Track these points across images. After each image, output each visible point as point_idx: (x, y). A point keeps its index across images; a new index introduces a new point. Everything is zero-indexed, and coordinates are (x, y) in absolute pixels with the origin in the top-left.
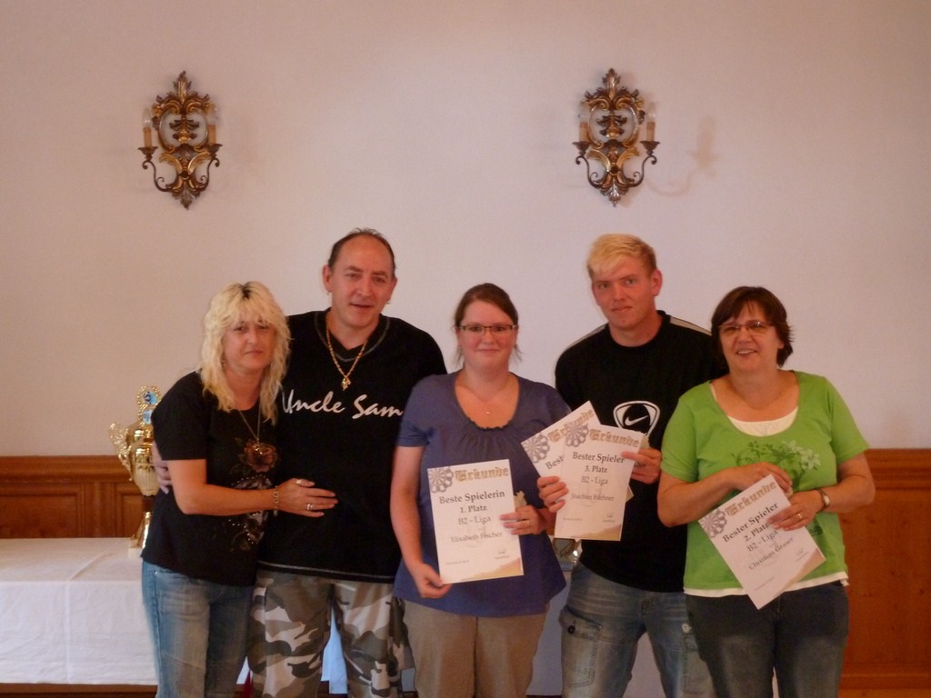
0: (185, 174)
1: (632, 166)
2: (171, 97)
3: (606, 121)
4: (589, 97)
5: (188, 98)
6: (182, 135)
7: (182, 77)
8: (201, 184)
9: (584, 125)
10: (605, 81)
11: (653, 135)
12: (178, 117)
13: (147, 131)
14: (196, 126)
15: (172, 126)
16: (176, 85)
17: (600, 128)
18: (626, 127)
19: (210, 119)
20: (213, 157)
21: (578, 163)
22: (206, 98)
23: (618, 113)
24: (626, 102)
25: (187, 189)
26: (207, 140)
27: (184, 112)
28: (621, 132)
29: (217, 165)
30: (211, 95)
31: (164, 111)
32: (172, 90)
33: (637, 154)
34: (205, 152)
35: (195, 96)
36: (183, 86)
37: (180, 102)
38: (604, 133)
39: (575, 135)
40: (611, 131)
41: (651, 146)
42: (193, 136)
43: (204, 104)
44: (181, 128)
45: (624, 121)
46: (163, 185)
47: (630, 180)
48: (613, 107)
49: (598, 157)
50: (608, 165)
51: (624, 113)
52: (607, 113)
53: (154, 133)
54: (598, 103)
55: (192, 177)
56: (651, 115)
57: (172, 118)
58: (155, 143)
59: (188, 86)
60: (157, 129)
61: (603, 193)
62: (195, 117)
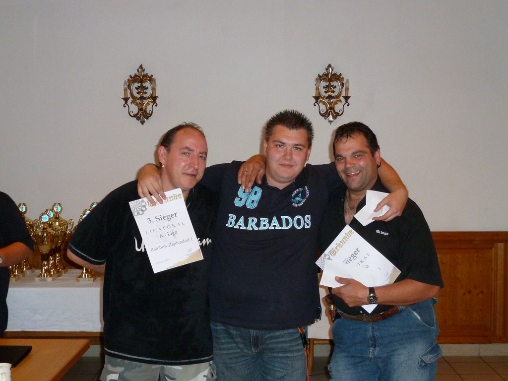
0: (142, 109)
1: (338, 108)
2: (136, 75)
4: (319, 76)
5: (144, 76)
6: (141, 93)
7: (141, 67)
8: (149, 114)
9: (317, 89)
10: (327, 69)
11: (348, 93)
12: (139, 84)
13: (125, 90)
14: (147, 88)
15: (136, 88)
17: (324, 90)
18: (336, 90)
19: (153, 85)
20: (154, 102)
21: (315, 105)
23: (332, 83)
24: (336, 79)
26: (152, 94)
27: (142, 82)
28: (334, 92)
29: (156, 106)
30: (154, 75)
31: (133, 82)
32: (137, 72)
33: (341, 101)
34: (151, 100)
36: (141, 71)
37: (140, 78)
38: (326, 92)
39: (313, 93)
40: (329, 92)
41: (347, 98)
42: (146, 93)
43: (151, 79)
44: (140, 89)
45: (335, 87)
46: (132, 114)
47: (337, 113)
48: (330, 81)
49: (324, 103)
50: (328, 107)
51: (335, 84)
52: (328, 84)
54: (324, 79)
55: (145, 111)
56: (347, 85)
57: (136, 85)
58: (129, 96)
59: (144, 70)
60: (130, 90)
61: (325, 118)
62: (147, 84)
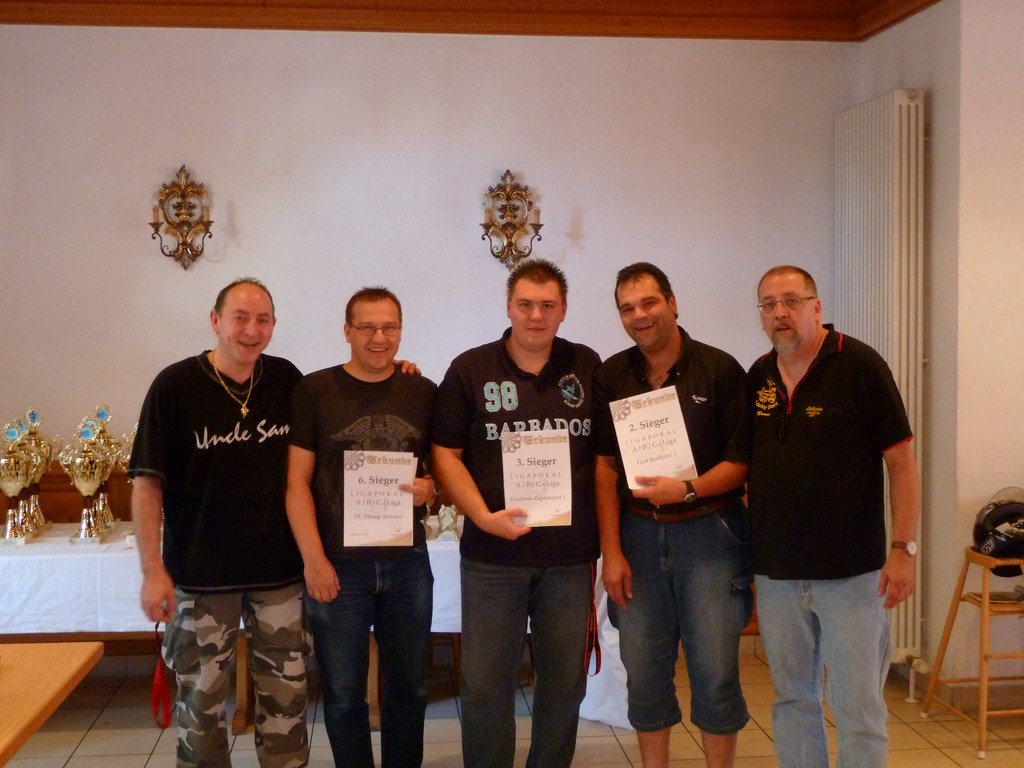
0: (184, 244)
1: (524, 242)
2: (174, 185)
3: (503, 209)
4: (491, 190)
5: (187, 186)
6: (182, 214)
7: (182, 169)
8: (197, 251)
9: (489, 212)
10: (503, 178)
11: (539, 219)
12: (180, 200)
13: (155, 210)
14: (193, 207)
15: (174, 207)
16: (178, 176)
17: (500, 214)
18: (518, 213)
19: (204, 201)
20: (207, 231)
21: (484, 239)
22: (202, 186)
23: (512, 202)
24: (518, 194)
25: (186, 255)
26: (202, 217)
27: (183, 196)
28: (515, 217)
29: (210, 237)
30: (205, 184)
31: (168, 195)
32: (175, 179)
33: (526, 233)
34: (201, 227)
35: (193, 184)
36: (183, 176)
37: (181, 189)
38: (502, 217)
39: (482, 218)
40: (507, 216)
41: (537, 227)
42: (191, 215)
43: (199, 190)
44: (181, 209)
45: (517, 209)
46: (167, 252)
47: (521, 252)
48: (509, 198)
49: (498, 236)
50: (505, 242)
51: (517, 203)
52: (504, 202)
53: (161, 212)
54: (498, 195)
55: (190, 246)
56: (538, 205)
57: (175, 200)
58: (161, 219)
59: (187, 177)
60: (163, 209)
61: (502, 262)
62: (193, 200)
